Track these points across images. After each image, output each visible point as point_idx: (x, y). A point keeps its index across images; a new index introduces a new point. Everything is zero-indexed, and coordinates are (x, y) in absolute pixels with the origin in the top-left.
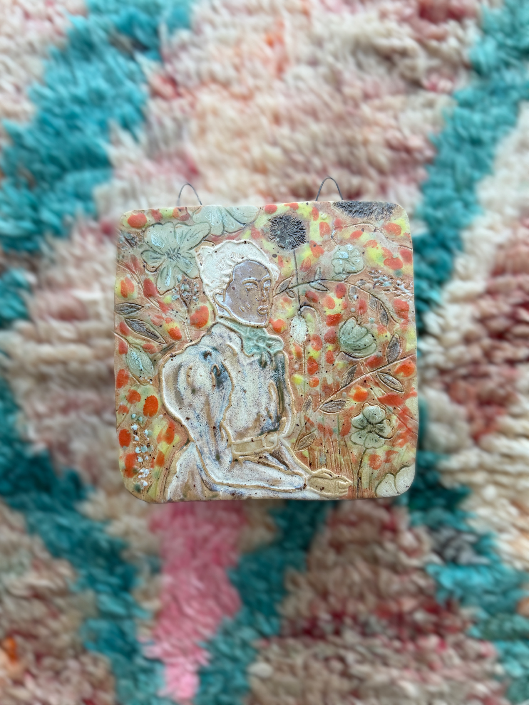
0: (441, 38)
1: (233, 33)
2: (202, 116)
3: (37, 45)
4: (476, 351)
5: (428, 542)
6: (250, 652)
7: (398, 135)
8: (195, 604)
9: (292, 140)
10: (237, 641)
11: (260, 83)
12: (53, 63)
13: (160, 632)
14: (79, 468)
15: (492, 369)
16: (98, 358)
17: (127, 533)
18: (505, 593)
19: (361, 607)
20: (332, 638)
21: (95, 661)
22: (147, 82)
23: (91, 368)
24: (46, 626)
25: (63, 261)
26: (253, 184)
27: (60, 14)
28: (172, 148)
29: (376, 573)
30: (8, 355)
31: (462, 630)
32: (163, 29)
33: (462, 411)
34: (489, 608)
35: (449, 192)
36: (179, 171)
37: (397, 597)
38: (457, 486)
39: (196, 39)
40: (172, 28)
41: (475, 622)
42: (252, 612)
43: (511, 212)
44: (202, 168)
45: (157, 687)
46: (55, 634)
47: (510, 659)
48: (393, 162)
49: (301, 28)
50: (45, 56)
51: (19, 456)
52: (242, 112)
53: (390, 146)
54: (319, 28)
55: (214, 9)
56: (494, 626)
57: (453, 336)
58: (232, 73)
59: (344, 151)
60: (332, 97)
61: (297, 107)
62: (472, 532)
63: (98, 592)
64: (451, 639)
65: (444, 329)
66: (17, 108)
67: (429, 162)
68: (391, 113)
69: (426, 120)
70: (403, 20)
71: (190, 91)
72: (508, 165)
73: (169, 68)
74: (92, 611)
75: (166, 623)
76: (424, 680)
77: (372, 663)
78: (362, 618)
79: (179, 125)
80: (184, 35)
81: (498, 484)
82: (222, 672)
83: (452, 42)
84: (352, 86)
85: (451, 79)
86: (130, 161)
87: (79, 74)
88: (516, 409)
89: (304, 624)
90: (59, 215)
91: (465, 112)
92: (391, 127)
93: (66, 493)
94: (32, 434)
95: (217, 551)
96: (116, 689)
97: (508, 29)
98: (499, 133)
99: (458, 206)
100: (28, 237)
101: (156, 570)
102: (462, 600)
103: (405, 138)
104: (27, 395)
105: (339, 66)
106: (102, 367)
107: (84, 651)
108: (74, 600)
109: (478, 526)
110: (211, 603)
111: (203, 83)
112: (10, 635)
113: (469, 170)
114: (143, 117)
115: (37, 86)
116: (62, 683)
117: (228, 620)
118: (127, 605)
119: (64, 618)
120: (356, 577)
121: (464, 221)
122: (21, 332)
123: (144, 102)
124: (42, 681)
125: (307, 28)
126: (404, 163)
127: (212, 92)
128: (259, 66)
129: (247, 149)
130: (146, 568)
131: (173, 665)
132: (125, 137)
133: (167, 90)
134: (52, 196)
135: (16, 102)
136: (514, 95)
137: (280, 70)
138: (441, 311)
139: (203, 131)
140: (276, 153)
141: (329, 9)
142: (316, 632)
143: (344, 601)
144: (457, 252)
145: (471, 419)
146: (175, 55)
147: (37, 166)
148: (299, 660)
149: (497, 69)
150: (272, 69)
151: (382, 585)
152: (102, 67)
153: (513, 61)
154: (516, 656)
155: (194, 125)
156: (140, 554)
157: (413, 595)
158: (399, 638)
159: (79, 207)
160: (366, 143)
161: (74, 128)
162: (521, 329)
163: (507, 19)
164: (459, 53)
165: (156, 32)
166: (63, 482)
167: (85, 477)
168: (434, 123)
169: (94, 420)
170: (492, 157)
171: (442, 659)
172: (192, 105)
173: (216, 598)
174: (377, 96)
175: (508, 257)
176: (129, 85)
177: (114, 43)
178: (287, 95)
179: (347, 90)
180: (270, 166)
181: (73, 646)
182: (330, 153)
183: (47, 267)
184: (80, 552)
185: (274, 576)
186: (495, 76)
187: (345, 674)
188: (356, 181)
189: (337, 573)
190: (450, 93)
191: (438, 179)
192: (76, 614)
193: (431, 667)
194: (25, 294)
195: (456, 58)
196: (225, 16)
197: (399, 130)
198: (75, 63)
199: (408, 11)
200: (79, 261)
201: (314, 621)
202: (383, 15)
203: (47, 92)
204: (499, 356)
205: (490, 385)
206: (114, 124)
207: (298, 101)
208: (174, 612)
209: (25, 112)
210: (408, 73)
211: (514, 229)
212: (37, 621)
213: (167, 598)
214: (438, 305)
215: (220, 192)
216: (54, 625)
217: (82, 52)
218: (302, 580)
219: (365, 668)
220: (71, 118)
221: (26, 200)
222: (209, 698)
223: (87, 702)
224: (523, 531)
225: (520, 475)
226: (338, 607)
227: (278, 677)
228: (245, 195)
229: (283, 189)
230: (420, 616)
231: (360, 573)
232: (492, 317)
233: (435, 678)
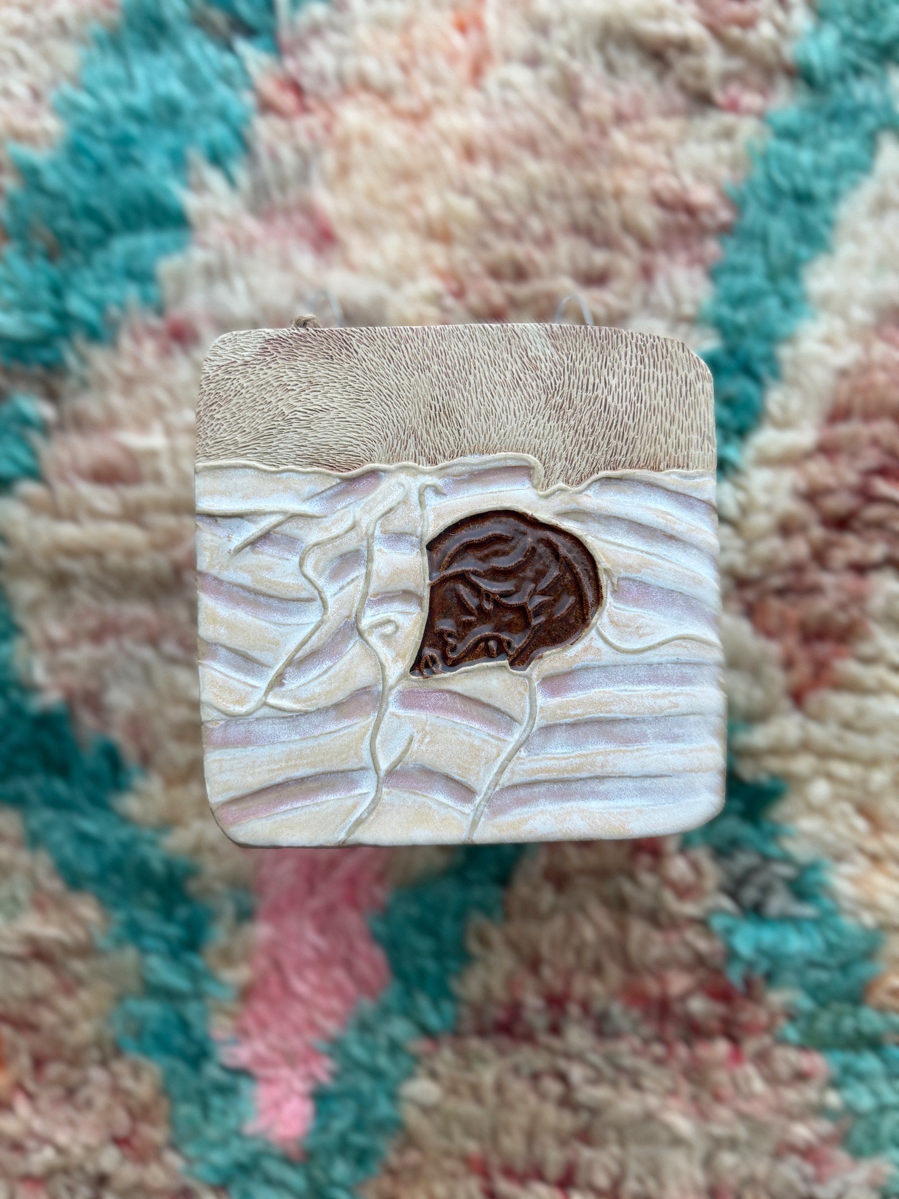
0: (747, 23)
1: (399, 9)
2: (344, 145)
3: (71, 23)
4: (799, 548)
5: (713, 873)
6: (404, 1062)
7: (673, 183)
8: (312, 976)
9: (494, 187)
10: (382, 1041)
11: (443, 93)
12: (95, 52)
13: (249, 1023)
14: (118, 736)
15: (827, 580)
16: (156, 547)
17: (197, 849)
18: (844, 968)
19: (597, 987)
20: (544, 1038)
21: (136, 1072)
22: (252, 87)
23: (143, 564)
24: (54, 1008)
25: (103, 383)
26: (427, 259)
28: (292, 197)
29: (623, 927)
31: (769, 1029)
32: (283, 2)
33: (774, 649)
34: (815, 991)
36: (301, 234)
37: (659, 969)
38: (763, 779)
39: (337, 18)
41: (792, 1016)
42: (408, 994)
43: (860, 315)
44: (342, 232)
45: (241, 1118)
46: (69, 1023)
47: (851, 1080)
48: (665, 229)
50: (82, 41)
51: (17, 711)
52: (410, 140)
53: (659, 201)
54: (543, 4)
56: (824, 1023)
57: (761, 521)
58: (395, 75)
59: (582, 208)
60: (563, 117)
61: (504, 134)
62: (787, 859)
63: (144, 951)
64: (751, 1045)
65: (745, 509)
66: (34, 125)
67: (725, 230)
68: (661, 146)
69: (719, 159)
71: (324, 104)
72: (857, 238)
73: (290, 65)
74: (133, 984)
75: (260, 1007)
76: (703, 1115)
77: (614, 1084)
78: (598, 1005)
79: (305, 160)
80: (317, 10)
81: (831, 778)
82: (355, 1095)
83: (766, 30)
84: (597, 100)
85: (764, 91)
86: (220, 217)
87: (139, 73)
88: (866, 649)
89: (498, 1014)
90: (99, 304)
91: (787, 148)
92: (659, 169)
93: (95, 777)
94: (40, 674)
95: (352, 882)
96: (172, 1122)
97: (859, 12)
98: (843, 184)
99: (773, 304)
100: (45, 340)
101: (245, 915)
102: (770, 977)
103: (685, 189)
104: (34, 607)
105: (576, 66)
106: (163, 562)
107: (118, 1052)
108: (104, 965)
109: (800, 850)
110: (339, 974)
111: (346, 91)
113: (791, 245)
114: (245, 145)
115: (67, 89)
116: (77, 1108)
117: (367, 1005)
118: (194, 975)
119: (85, 996)
120: (589, 933)
121: (783, 329)
122: (28, 502)
123: (247, 121)
124: (44, 1103)
125: (524, 4)
126: (683, 232)
127: (361, 106)
128: (441, 64)
129: (418, 201)
130: (228, 909)
131: (269, 1081)
132: (214, 179)
133: (287, 100)
134: (88, 275)
135: (32, 115)
136: (869, 121)
137: (477, 72)
138: (743, 481)
139: (344, 170)
140: (467, 207)
142: (519, 1028)
143: (568, 976)
144: (769, 381)
145: (788, 664)
146: (301, 45)
147: (64, 224)
148: (487, 1076)
149: (842, 78)
150: (463, 69)
151: (633, 947)
152: (177, 60)
154: (861, 1077)
155: (329, 160)
156: (218, 886)
157: (687, 968)
158: (661, 1039)
159: (132, 293)
160: (619, 194)
161: (127, 160)
162: (875, 512)
164: (776, 50)
165: (270, 6)
166: (90, 758)
167: (129, 751)
168: (734, 164)
169: (147, 653)
170: (830, 223)
171: (735, 1082)
172: (328, 128)
173: (348, 965)
174: (639, 116)
175: (855, 390)
176: (222, 92)
177: (200, 22)
178: (488, 114)
179: (588, 107)
180: (456, 230)
181: (98, 1043)
182: (559, 212)
183: (75, 393)
184: (116, 880)
185: (448, 927)
186: (837, 88)
187: (567, 1102)
188: (600, 258)
189: (558, 925)
190: (761, 116)
191: (740, 258)
192: (105, 988)
193: (717, 1096)
194: (36, 438)
195: (771, 57)
198: (132, 53)
200: (129, 384)
201: (515, 1008)
203: (85, 100)
204: (839, 556)
205: (823, 605)
206: (196, 155)
207: (506, 124)
208: (274, 988)
209: (46, 133)
210: (690, 81)
211: (867, 342)
212: (37, 1000)
213: (263, 962)
214: (737, 471)
215: (369, 271)
216: (67, 1006)
217: (145, 35)
218: (495, 936)
219: (601, 1093)
220: (123, 143)
221: (42, 279)
222: (331, 1138)
223: (121, 1142)
224: (875, 859)
225: (873, 762)
226: (557, 985)
227: (452, 1104)
228: (412, 277)
229: (476, 268)
230: (698, 1005)
231: (597, 927)
232: (828, 491)
233: (724, 1112)
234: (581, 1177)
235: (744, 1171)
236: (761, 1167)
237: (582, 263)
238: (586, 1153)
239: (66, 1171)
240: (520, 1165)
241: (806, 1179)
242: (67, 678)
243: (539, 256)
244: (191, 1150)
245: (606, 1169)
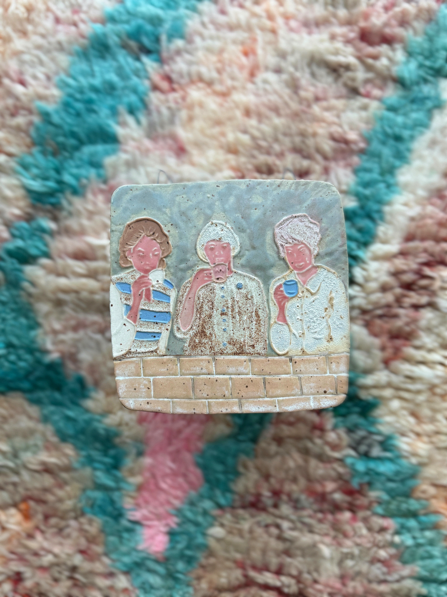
0: (376, 57)
1: (217, 44)
2: (190, 107)
3: (65, 45)
4: (389, 298)
5: (346, 439)
6: (209, 519)
7: (339, 130)
8: (169, 481)
9: (258, 129)
10: (200, 510)
11: (236, 84)
12: (76, 59)
13: (141, 501)
14: (84, 373)
15: (401, 311)
16: (103, 290)
17: (120, 425)
18: (403, 481)
19: (294, 487)
20: (272, 510)
21: (90, 522)
22: (149, 78)
23: (98, 297)
24: (53, 494)
25: (79, 214)
26: (227, 161)
27: (83, 21)
28: (166, 131)
29: (306, 461)
30: (33, 284)
31: (368, 507)
32: (164, 38)
33: (377, 341)
34: (390, 492)
35: (375, 175)
36: (170, 149)
37: (323, 479)
38: (370, 398)
39: (189, 47)
40: (171, 37)
41: (380, 503)
42: (212, 489)
43: (421, 193)
44: (189, 148)
45: (137, 543)
47: (404, 531)
48: (335, 151)
49: (270, 43)
50: (70, 54)
51: (38, 362)
52: (221, 105)
53: (333, 138)
54: (283, 45)
55: (203, 24)
56: (393, 506)
57: (373, 285)
58: (215, 75)
59: (298, 140)
60: (291, 98)
61: (264, 105)
62: (379, 433)
63: (95, 469)
64: (361, 514)
65: (366, 279)
66: (47, 92)
67: (362, 152)
68: (335, 112)
69: (361, 119)
70: (348, 42)
71: (182, 88)
72: (421, 157)
73: (166, 68)
74: (89, 484)
75: (146, 494)
76: (340, 545)
77: (301, 531)
78: (295, 496)
79: (173, 113)
80: (179, 43)
81: (401, 398)
82: (187, 533)
83: (384, 61)
84: (306, 90)
85: (381, 88)
86: (134, 139)
87: (96, 68)
88: (417, 343)
89: (251, 499)
90: (77, 178)
91: (391, 115)
92: (334, 123)
93: (73, 391)
94: (49, 346)
95: (187, 440)
96: (105, 544)
97: (426, 53)
98: (416, 133)
99: (382, 186)
100: (52, 194)
101: (140, 454)
102: (369, 485)
103: (345, 132)
104: (47, 315)
105: (298, 74)
107: (83, 514)
108: (75, 475)
109: (385, 430)
110: (181, 480)
111: (192, 82)
112: (25, 499)
113: (391, 160)
114: (145, 105)
115: (63, 76)
116: (64, 537)
117: (193, 494)
118: (117, 480)
119: (68, 488)
120: (291, 464)
121: (386, 198)
122: (44, 267)
123: (146, 94)
124: (48, 535)
125: (274, 43)
126: (343, 151)
127: (199, 89)
128: (236, 71)
129: (223, 134)
130: (134, 451)
131: (149, 527)
132: (130, 120)
133: (164, 85)
134: (71, 163)
135: (46, 88)
136: (429, 104)
137: (252, 75)
138: (365, 266)
139: (191, 119)
140: (246, 139)
141: (291, 30)
142: (260, 505)
143: (282, 482)
144: (379, 222)
145: (383, 348)
146: (172, 59)
147: (61, 139)
148: (246, 526)
149: (418, 83)
150: (245, 73)
151: (311, 470)
152: (114, 64)
153: (430, 78)
154: (409, 530)
155: (184, 114)
156: (128, 441)
157: (334, 480)
158: (321, 511)
159: (92, 172)
160: (315, 135)
161: (91, 111)
162: (424, 282)
163: (426, 45)
164: (388, 69)
165: (157, 40)
166: (71, 383)
167: (89, 380)
168: (367, 122)
169: (98, 337)
170: (409, 150)
171: (354, 530)
172: (184, 98)
173: (185, 476)
174: (325, 99)
175: (418, 227)
176: (135, 80)
177: (124, 46)
178: (257, 95)
179: (303, 93)
180: (241, 149)
181: (74, 510)
182: (287, 141)
183: (66, 218)
184: (82, 437)
185: (230, 460)
186: (416, 88)
187: (280, 538)
188: (305, 163)
189: (277, 460)
190: (380, 99)
191: (368, 165)
192: (77, 485)
193: (346, 535)
194: (47, 238)
195: (386, 73)
196: (211, 31)
197: (340, 126)
198: (94, 60)
199: (352, 35)
200: (91, 214)
201: (258, 496)
202: (333, 37)
203: (71, 81)
204: (407, 301)
205: (399, 323)
206: (122, 109)
207: (265, 99)
208: (152, 487)
209: (53, 96)
210: (350, 83)
211: (423, 206)
212: (46, 490)
213: (147, 475)
214: (363, 262)
215: (201, 166)
216: (60, 493)
217: (99, 51)
218: (250, 464)
219: (295, 534)
220: (89, 102)
221: (51, 165)
222: (175, 552)
223: (82, 552)
224: (418, 435)
225: (418, 392)
226: (277, 486)
227: (230, 538)
228: (220, 170)
229: (250, 167)
230: (338, 496)
231: (295, 460)
232: (403, 272)
233: (348, 543)
234: (285, 570)
235: (357, 569)
236: (364, 567)
237: (298, 166)
238: (288, 560)
239: (57, 565)
240: (259, 564)
241: (384, 574)
242: (62, 347)
243: (278, 162)
244: (114, 556)
245: (297, 568)
